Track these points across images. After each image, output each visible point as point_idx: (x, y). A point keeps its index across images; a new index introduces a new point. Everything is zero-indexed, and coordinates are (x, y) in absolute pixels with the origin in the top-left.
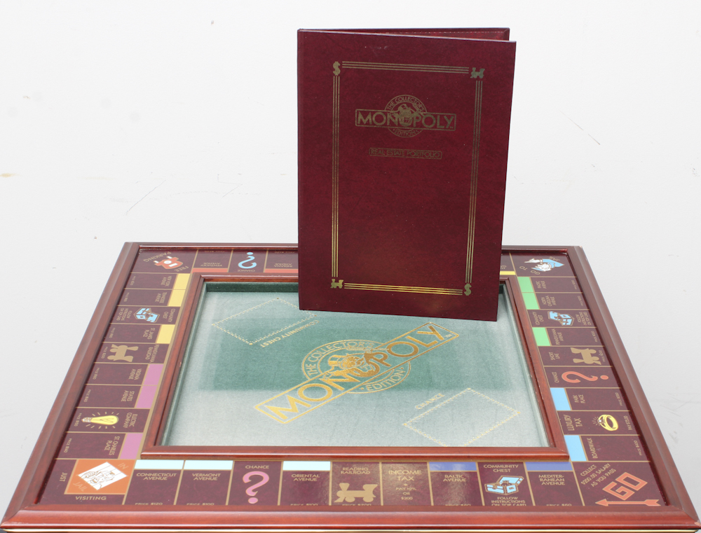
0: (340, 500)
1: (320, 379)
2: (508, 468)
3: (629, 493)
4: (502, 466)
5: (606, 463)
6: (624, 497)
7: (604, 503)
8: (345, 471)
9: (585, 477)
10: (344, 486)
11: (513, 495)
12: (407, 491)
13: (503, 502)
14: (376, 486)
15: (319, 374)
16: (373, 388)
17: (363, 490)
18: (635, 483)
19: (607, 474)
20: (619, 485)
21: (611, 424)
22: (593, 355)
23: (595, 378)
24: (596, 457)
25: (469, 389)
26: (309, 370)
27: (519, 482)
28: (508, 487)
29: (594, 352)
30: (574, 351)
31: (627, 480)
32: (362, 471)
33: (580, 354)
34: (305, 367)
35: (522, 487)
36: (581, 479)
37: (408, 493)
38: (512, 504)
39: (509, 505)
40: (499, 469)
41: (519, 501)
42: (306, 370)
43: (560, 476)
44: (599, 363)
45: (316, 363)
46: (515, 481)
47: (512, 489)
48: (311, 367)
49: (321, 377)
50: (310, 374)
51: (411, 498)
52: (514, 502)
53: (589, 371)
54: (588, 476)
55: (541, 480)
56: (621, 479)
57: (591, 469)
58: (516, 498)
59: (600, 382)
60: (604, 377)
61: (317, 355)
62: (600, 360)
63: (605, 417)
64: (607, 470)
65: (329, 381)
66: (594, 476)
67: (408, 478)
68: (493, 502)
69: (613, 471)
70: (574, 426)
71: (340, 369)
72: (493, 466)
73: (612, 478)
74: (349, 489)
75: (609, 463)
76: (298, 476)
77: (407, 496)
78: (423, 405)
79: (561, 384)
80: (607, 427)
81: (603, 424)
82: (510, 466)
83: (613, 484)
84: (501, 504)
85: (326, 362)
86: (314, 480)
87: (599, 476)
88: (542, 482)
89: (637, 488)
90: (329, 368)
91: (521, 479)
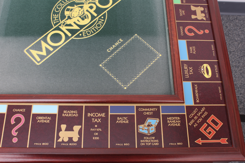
0: (60, 140)
1: (60, 27)
2: (152, 111)
3: (213, 133)
4: (148, 110)
5: (203, 107)
6: (210, 136)
7: (200, 141)
8: (65, 114)
9: (191, 119)
10: (64, 127)
11: (152, 135)
12: (96, 132)
13: (147, 141)
14: (80, 126)
15: (59, 22)
16: (86, 35)
17: (73, 131)
18: (216, 124)
19: (202, 117)
20: (209, 125)
21: (208, 73)
22: (202, 12)
23: (201, 32)
24: (198, 101)
25: (136, 35)
26: (54, 19)
27: (156, 124)
28: (150, 128)
29: (202, 9)
30: (193, 8)
31: (213, 121)
32: (74, 113)
33: (195, 11)
34: (53, 16)
35: (158, 127)
36: (189, 120)
37: (97, 134)
38: (151, 143)
39: (150, 144)
40: (147, 111)
41: (155, 141)
42: (53, 19)
43: (179, 118)
44: (205, 19)
45: (58, 13)
46: (154, 122)
47: (152, 130)
48: (56, 16)
49: (60, 25)
50: (55, 22)
51: (98, 138)
52: (153, 141)
53: (199, 25)
54: (193, 118)
55: (168, 122)
56: (209, 121)
57: (195, 112)
58: (154, 138)
59: (204, 36)
60: (207, 31)
61: (59, 7)
62: (205, 17)
63: (205, 65)
64: (204, 112)
65: (64, 28)
66: (196, 118)
67: (98, 120)
68: (141, 141)
69: (206, 113)
70: (189, 74)
71: (71, 19)
72: (143, 110)
73: (205, 120)
74: (66, 130)
75: (204, 106)
76: (39, 118)
77: (96, 136)
78: (111, 49)
79: (184, 37)
80: (206, 76)
81: (204, 72)
82: (153, 110)
83: (205, 125)
84: (145, 143)
85: (64, 13)
86: (48, 121)
87: (199, 117)
88: (169, 123)
89: (218, 128)
90: (65, 17)
91: (158, 121)
